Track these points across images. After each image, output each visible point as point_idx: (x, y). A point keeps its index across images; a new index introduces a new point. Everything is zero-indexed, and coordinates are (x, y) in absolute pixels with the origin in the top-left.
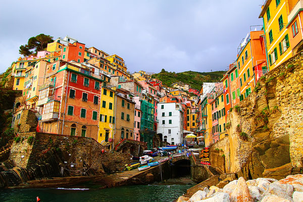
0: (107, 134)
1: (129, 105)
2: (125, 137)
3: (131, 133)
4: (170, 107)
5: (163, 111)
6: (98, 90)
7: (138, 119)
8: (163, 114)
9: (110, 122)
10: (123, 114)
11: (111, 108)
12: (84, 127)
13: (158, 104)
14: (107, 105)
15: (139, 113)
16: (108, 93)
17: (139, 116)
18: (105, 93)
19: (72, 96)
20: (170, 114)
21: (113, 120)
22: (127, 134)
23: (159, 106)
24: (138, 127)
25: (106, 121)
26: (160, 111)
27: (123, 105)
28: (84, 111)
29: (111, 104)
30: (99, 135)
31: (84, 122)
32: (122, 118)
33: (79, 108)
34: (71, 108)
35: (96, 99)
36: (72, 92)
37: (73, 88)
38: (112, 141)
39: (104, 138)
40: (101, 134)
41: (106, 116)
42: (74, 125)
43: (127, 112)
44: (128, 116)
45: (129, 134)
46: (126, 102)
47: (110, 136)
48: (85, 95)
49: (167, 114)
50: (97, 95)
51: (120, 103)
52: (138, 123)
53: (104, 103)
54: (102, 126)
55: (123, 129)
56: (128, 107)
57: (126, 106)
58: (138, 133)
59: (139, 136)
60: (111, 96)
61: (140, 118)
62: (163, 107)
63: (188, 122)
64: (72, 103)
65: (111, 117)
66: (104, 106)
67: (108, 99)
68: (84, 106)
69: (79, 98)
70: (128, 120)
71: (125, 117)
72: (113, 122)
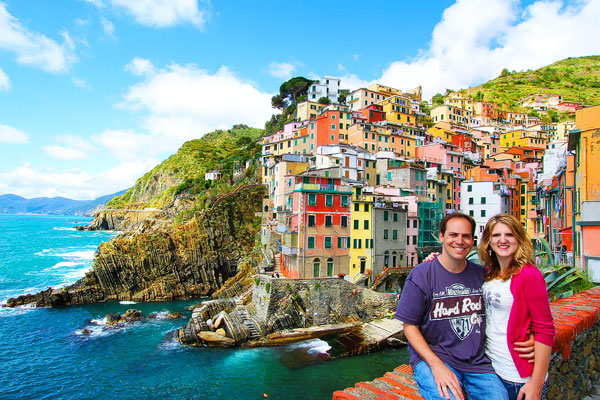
0: (363, 264)
1: (395, 215)
2: (391, 264)
3: (401, 256)
5: (470, 194)
6: (346, 208)
7: (412, 232)
8: (471, 201)
9: (367, 247)
10: (386, 231)
11: (366, 227)
12: (330, 260)
13: (462, 184)
14: (361, 225)
15: (415, 222)
16: (362, 207)
17: (415, 226)
18: (357, 209)
19: (311, 223)
20: (483, 201)
21: (371, 244)
22: (394, 258)
23: (464, 186)
24: (414, 243)
25: (360, 247)
26: (465, 196)
27: (386, 219)
28: (328, 239)
29: (366, 222)
30: (351, 266)
31: (330, 253)
32: (386, 238)
33: (321, 237)
34: (311, 240)
35: (345, 220)
36: (312, 218)
37: (312, 213)
38: (369, 272)
39: (358, 269)
40: (354, 266)
41: (360, 240)
42: (317, 260)
43: (392, 226)
44: (395, 232)
45: (398, 258)
46: (391, 213)
47: (368, 266)
48: (328, 218)
49: (478, 200)
50: (345, 214)
51: (382, 216)
52: (414, 237)
53: (356, 222)
54: (355, 255)
55: (387, 252)
56: (395, 220)
57: (391, 218)
58: (415, 251)
59: (416, 256)
60: (366, 210)
61: (416, 230)
62: (470, 189)
63: (523, 207)
64: (312, 232)
65: (367, 240)
66: (356, 227)
67: (362, 216)
68: (328, 232)
69: (320, 223)
70: (395, 237)
71: (390, 235)
72: (372, 247)
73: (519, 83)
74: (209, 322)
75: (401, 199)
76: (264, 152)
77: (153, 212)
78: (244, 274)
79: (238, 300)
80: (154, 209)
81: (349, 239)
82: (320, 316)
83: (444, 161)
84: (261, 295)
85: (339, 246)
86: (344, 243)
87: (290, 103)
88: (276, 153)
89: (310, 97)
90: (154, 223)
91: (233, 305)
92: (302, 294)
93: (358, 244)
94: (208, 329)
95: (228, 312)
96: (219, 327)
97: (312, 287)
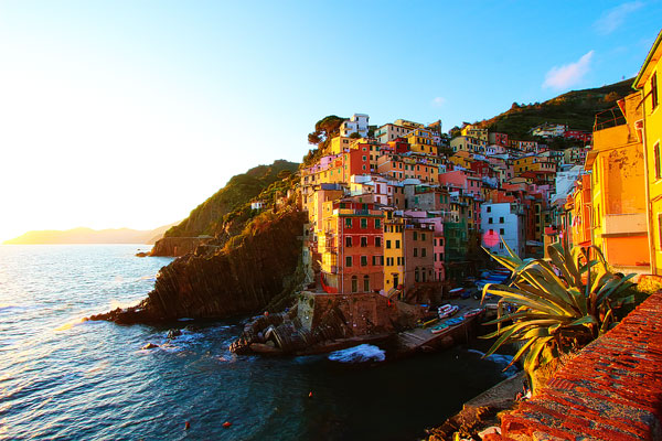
0: (396, 280)
1: (424, 235)
2: (421, 279)
3: (430, 272)
4: (502, 209)
5: (490, 215)
6: (379, 230)
7: (439, 249)
8: (491, 221)
9: (399, 264)
10: (415, 250)
11: (398, 247)
12: (366, 276)
13: (482, 205)
14: (393, 245)
15: (441, 240)
17: (441, 245)
19: (349, 245)
20: (502, 220)
22: (424, 273)
23: (484, 207)
24: (441, 260)
25: (392, 265)
26: (485, 216)
27: (415, 239)
28: (364, 258)
29: (398, 242)
30: (385, 282)
31: (366, 270)
32: (415, 255)
33: (358, 257)
34: (349, 259)
35: (378, 240)
36: (349, 240)
37: (349, 235)
38: (402, 287)
39: (392, 285)
40: (388, 282)
41: (392, 259)
42: (354, 277)
43: (421, 244)
44: (424, 250)
45: (427, 273)
46: (419, 233)
47: (400, 282)
48: (364, 239)
49: (496, 221)
50: (378, 235)
51: (412, 237)
52: (441, 254)
53: (389, 242)
54: (388, 271)
55: (417, 268)
56: (424, 239)
57: (419, 238)
58: (442, 267)
59: (443, 271)
60: (397, 231)
61: (443, 247)
63: (538, 225)
64: (350, 252)
65: (398, 258)
66: (389, 247)
67: (392, 236)
68: (364, 252)
69: (357, 244)
70: (424, 255)
71: (419, 253)
72: (403, 264)
73: (528, 115)
74: (260, 334)
75: (429, 220)
76: (302, 182)
77: (207, 239)
78: (289, 291)
79: (284, 315)
80: (207, 236)
81: (382, 257)
82: (358, 328)
83: (465, 185)
84: (305, 310)
85: (374, 264)
86: (378, 261)
87: (324, 139)
88: (314, 183)
89: (342, 133)
90: (208, 248)
91: (281, 319)
92: (342, 307)
93: (390, 262)
94: (258, 340)
95: (276, 326)
96: (269, 339)
97: (350, 301)
